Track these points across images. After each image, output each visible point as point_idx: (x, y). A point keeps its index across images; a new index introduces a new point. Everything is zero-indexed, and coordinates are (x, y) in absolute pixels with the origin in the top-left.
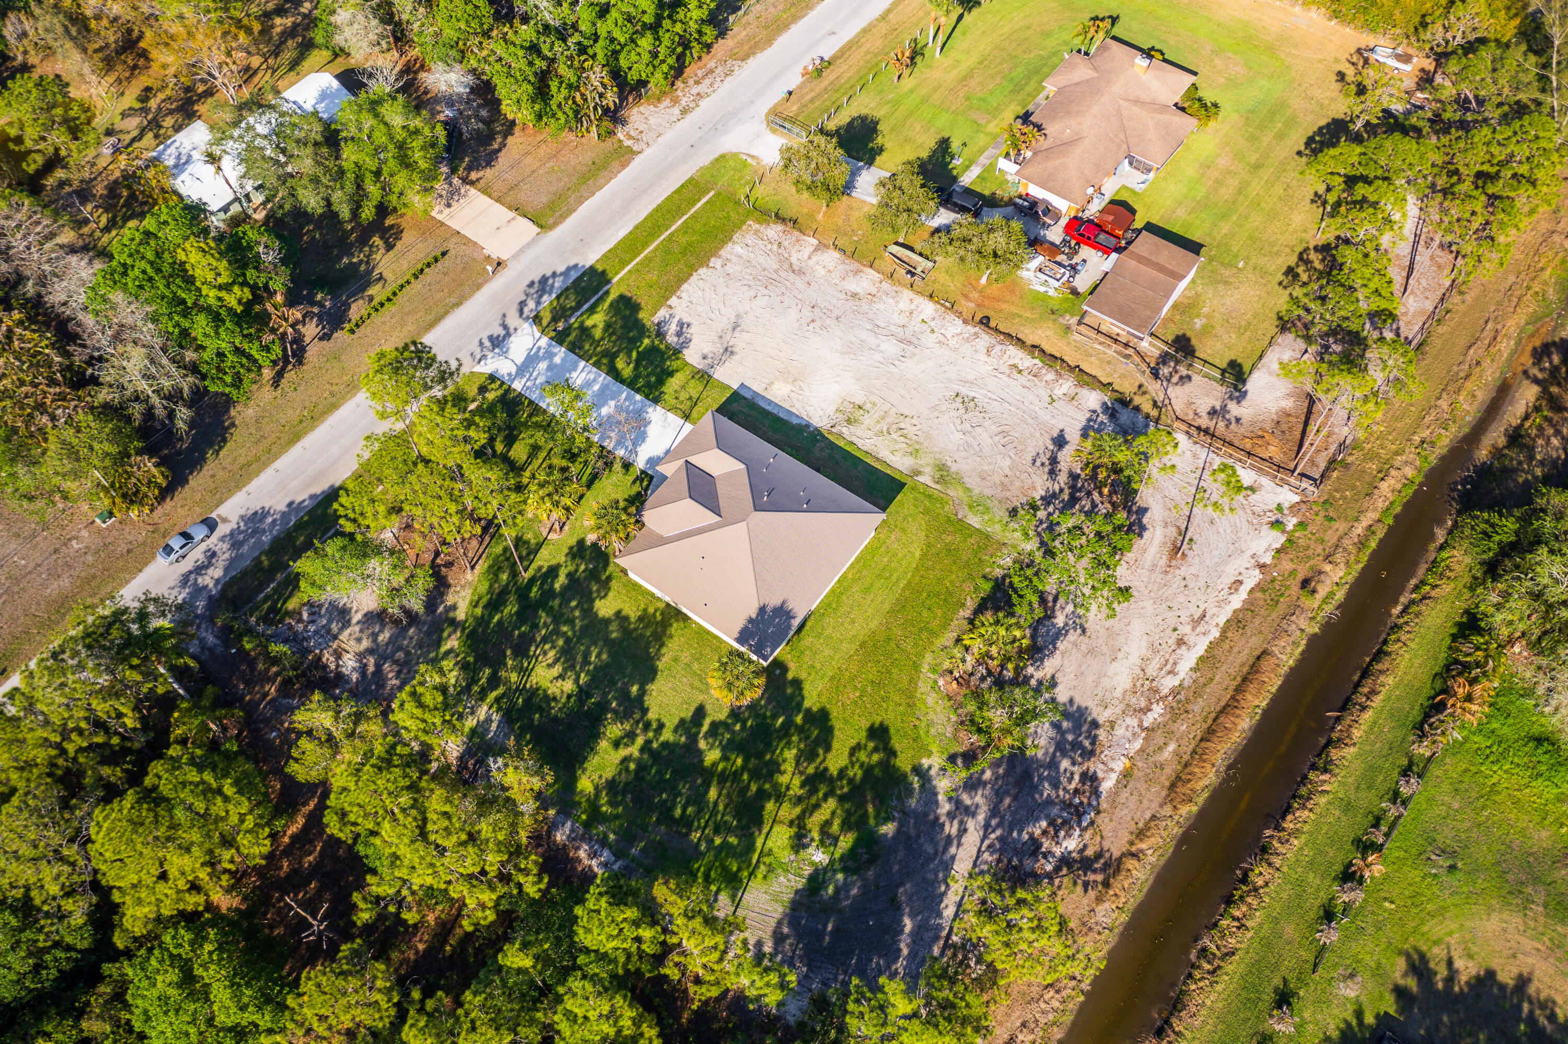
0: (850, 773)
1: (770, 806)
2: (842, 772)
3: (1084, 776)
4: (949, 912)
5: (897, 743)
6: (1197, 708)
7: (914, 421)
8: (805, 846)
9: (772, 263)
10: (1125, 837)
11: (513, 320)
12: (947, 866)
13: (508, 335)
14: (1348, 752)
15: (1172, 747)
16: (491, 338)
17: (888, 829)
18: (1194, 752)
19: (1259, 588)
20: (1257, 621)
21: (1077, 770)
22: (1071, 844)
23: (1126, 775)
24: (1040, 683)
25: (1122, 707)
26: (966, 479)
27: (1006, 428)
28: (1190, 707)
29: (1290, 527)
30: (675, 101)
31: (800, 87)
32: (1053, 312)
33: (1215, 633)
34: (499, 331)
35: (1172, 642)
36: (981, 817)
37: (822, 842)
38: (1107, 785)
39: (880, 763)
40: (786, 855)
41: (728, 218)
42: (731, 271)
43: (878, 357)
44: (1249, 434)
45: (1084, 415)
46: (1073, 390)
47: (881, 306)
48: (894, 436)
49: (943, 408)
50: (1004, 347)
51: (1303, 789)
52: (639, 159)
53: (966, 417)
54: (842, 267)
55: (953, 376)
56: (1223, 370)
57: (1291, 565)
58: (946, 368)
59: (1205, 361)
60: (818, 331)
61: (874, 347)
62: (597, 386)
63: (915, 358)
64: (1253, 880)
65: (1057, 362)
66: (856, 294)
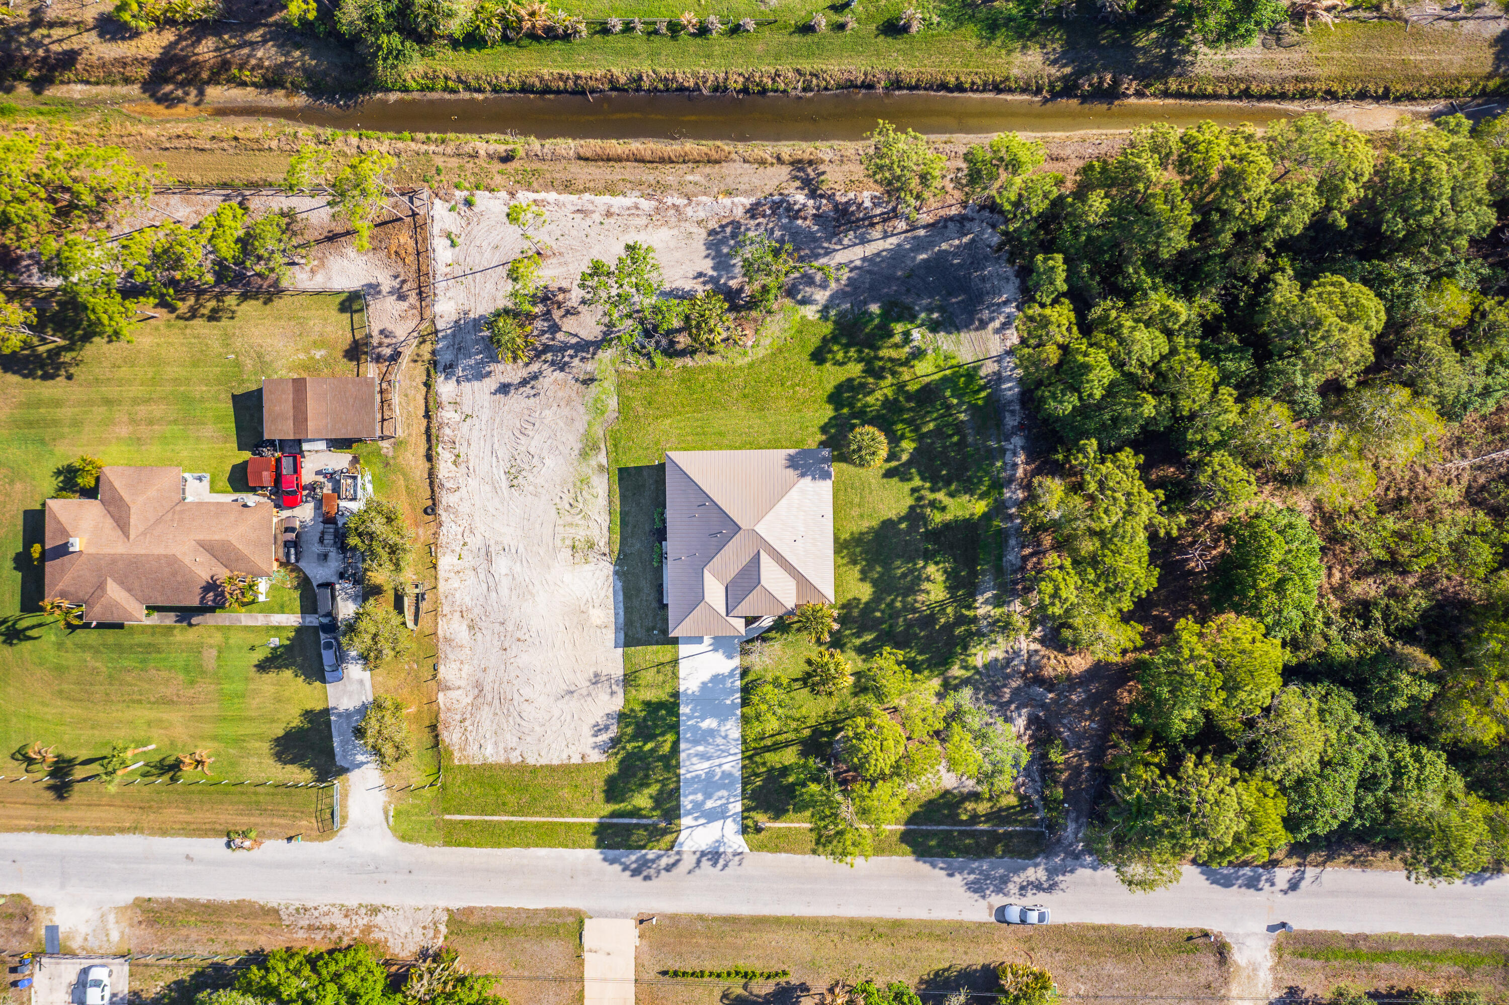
0: (856, 356)
1: (911, 387)
2: (859, 361)
3: (751, 217)
4: (894, 240)
5: (814, 342)
6: (651, 178)
7: (558, 500)
8: (919, 348)
9: (485, 713)
10: (770, 170)
11: (689, 860)
13: (703, 854)
14: (616, 71)
15: (690, 177)
16: (714, 865)
17: (874, 309)
18: (684, 162)
19: (529, 188)
20: (557, 176)
21: (750, 225)
22: (800, 198)
23: (729, 193)
24: (704, 283)
25: (683, 224)
26: (582, 431)
27: (517, 433)
28: (654, 183)
29: (465, 193)
30: (368, 929)
31: (276, 836)
32: (387, 464)
33: (587, 196)
34: (705, 863)
35: (612, 220)
36: (823, 260)
37: (909, 341)
38: (747, 200)
39: (837, 342)
40: (930, 356)
41: (465, 783)
42: (515, 739)
43: (517, 568)
44: (400, 263)
45: (466, 386)
46: (448, 407)
47: (467, 600)
48: (581, 506)
49: (531, 488)
50: (444, 481)
51: (661, 86)
52: (455, 905)
53: (527, 467)
54: (451, 656)
55: (496, 502)
56: (351, 313)
57: (497, 177)
58: (493, 511)
59: (353, 331)
60: (525, 630)
61: (510, 577)
62: (696, 749)
63: (500, 540)
64: (743, 84)
65: (430, 434)
66: (469, 627)
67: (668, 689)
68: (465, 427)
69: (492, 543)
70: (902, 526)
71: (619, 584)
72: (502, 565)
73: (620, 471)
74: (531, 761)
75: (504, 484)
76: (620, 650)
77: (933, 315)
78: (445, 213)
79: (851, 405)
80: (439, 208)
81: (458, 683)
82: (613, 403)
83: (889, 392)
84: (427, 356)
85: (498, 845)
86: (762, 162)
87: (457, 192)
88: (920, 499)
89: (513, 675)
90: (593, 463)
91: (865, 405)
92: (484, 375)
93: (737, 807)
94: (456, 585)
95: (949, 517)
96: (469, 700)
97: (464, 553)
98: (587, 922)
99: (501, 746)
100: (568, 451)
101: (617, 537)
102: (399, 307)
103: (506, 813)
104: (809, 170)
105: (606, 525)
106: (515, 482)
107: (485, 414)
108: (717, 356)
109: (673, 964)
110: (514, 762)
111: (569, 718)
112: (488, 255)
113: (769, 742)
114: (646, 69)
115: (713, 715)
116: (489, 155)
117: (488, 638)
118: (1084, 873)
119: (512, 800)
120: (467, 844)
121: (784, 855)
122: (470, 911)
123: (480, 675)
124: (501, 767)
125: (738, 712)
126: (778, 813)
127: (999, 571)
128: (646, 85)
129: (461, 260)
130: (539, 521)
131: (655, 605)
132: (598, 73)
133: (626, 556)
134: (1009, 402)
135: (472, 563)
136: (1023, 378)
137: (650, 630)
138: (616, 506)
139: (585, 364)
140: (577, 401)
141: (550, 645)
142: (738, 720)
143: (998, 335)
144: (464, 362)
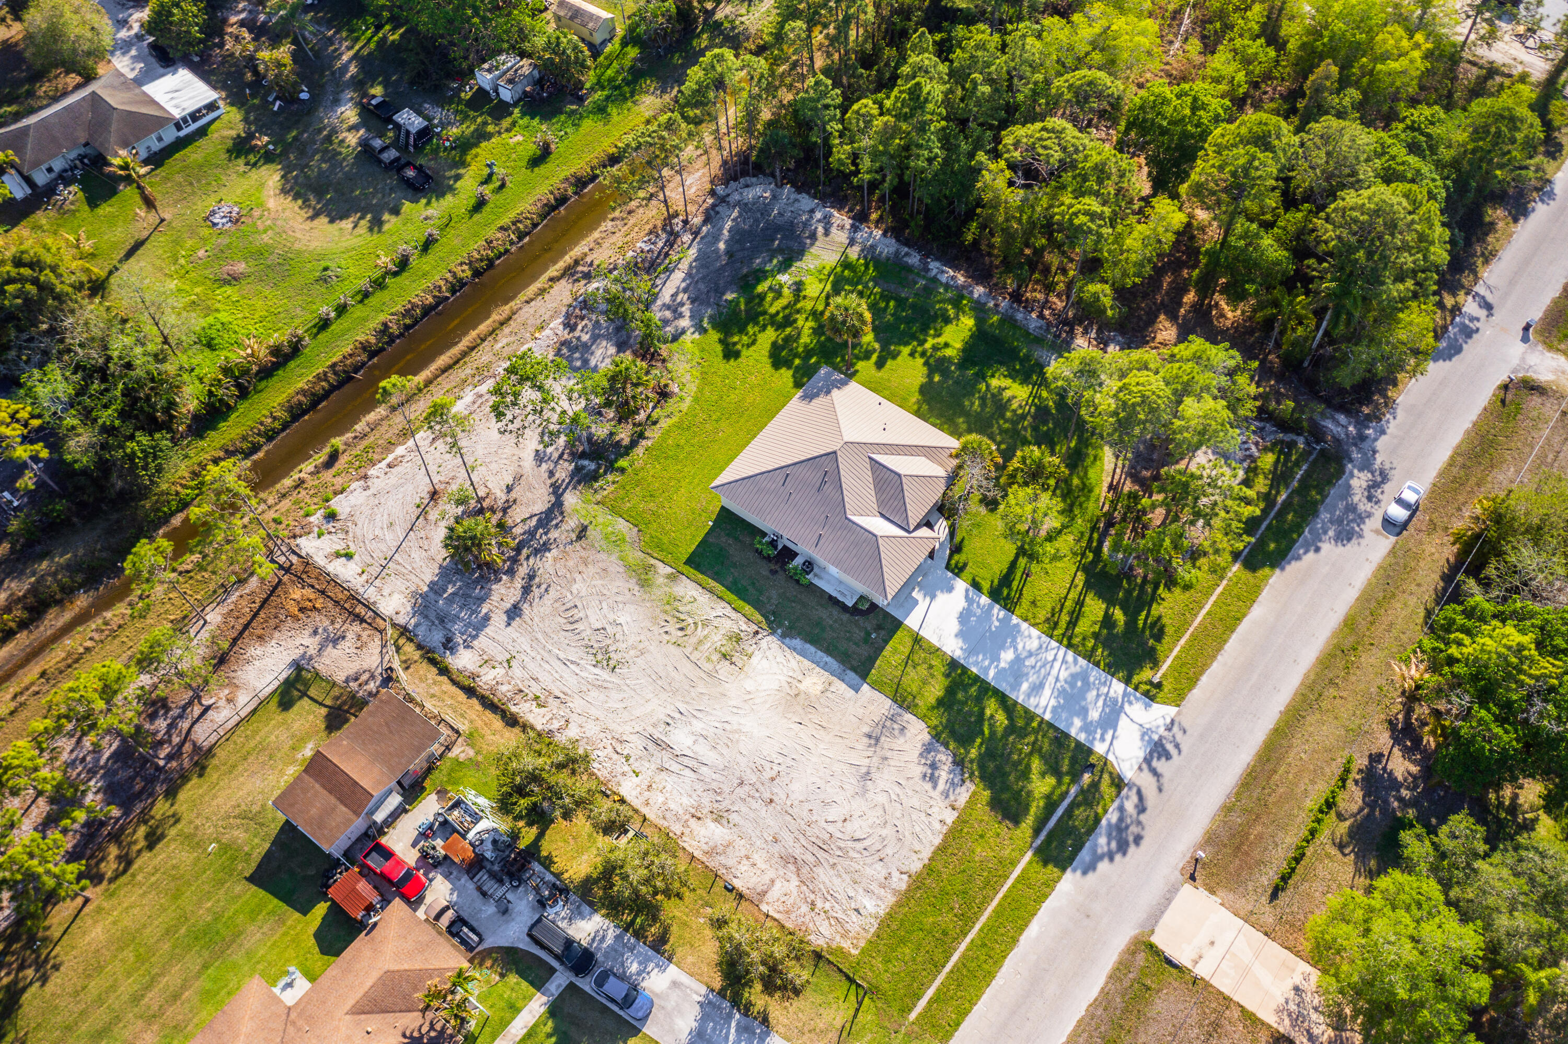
0: (757, 329)
1: (821, 307)
2: (764, 328)
3: (573, 328)
4: (692, 252)
5: (719, 348)
6: (469, 371)
8: (795, 283)
10: (554, 291)
11: (1146, 781)
12: (689, 275)
13: (1148, 761)
14: (361, 337)
16: (1168, 757)
18: (483, 340)
19: (373, 462)
20: (389, 435)
21: (577, 334)
22: (595, 286)
23: (540, 328)
26: (622, 570)
27: (569, 627)
28: (474, 372)
34: (1160, 765)
37: (781, 286)
38: (558, 322)
39: (732, 335)
40: (809, 280)
41: (887, 961)
42: (879, 866)
43: (698, 726)
44: (314, 614)
45: (482, 642)
46: (482, 671)
47: (686, 801)
48: (690, 621)
49: (632, 653)
50: (547, 728)
51: (408, 321)
53: (609, 642)
54: (731, 862)
55: (615, 695)
56: (304, 694)
57: (335, 481)
58: (620, 705)
59: (321, 704)
60: (767, 765)
61: (701, 740)
62: (1025, 686)
63: (654, 720)
64: (471, 268)
65: (489, 704)
66: (716, 820)
67: (940, 668)
68: (517, 671)
69: (651, 730)
70: (937, 378)
71: (797, 642)
72: (681, 739)
73: (689, 562)
74: (916, 866)
75: (605, 675)
76: (865, 687)
77: (775, 261)
78: (318, 543)
79: (796, 355)
80: (308, 545)
81: (766, 879)
82: (622, 525)
83: (811, 324)
84: (417, 655)
85: (989, 976)
86: (542, 291)
87: (312, 519)
88: (923, 354)
89: (805, 813)
90: (661, 580)
91: (806, 346)
92: (487, 618)
93: (1117, 687)
94: (661, 799)
95: (959, 345)
96: (795, 882)
97: (636, 766)
98: (1156, 940)
99: (874, 887)
100: (629, 595)
101: (748, 609)
102: (348, 645)
103: (957, 940)
104: (580, 268)
105: (728, 610)
106: (612, 663)
107: (524, 643)
108: (662, 421)
109: (1268, 877)
110: (903, 886)
111: (897, 789)
112: (389, 536)
113: (1065, 618)
114: (383, 317)
115: (1002, 647)
116: (311, 474)
117: (744, 809)
118: (1382, 444)
119: (947, 920)
120: (963, 1014)
121: (1204, 679)
124: (899, 904)
125: (1015, 620)
126: (1152, 658)
127: (1038, 341)
128: (394, 329)
129: (369, 560)
130: (671, 669)
131: (845, 617)
132: (348, 349)
133: (774, 613)
134: (897, 253)
135: (653, 767)
136: (885, 234)
137: (867, 639)
138: (719, 588)
139: (564, 527)
140: (591, 555)
141: (803, 751)
142: (1024, 625)
143: (834, 230)
144: (457, 627)
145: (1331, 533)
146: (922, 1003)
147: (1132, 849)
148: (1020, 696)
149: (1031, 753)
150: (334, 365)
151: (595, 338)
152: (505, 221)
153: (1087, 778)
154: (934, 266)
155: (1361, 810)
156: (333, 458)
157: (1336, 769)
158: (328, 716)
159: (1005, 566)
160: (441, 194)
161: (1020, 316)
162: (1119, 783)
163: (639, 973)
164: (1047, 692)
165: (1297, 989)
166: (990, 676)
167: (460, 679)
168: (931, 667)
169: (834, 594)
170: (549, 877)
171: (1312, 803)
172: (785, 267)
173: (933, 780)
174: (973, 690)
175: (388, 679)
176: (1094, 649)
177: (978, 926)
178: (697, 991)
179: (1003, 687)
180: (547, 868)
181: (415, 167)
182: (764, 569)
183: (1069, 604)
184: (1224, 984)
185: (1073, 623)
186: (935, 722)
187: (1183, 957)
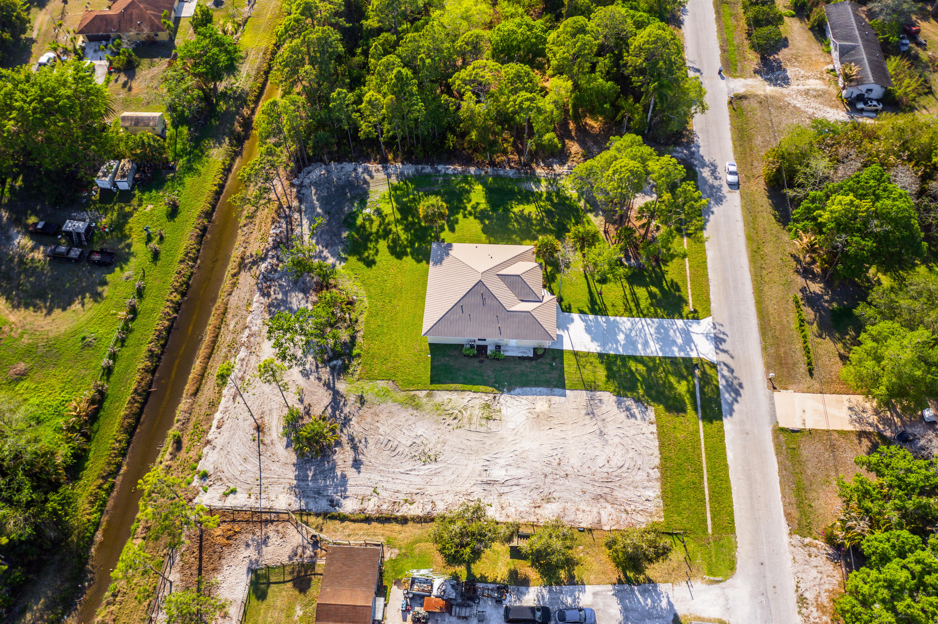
0: (373, 243)
1: (399, 216)
2: (377, 242)
3: (268, 295)
4: (305, 221)
5: (361, 264)
8: (375, 211)
9: (620, 494)
10: (241, 281)
11: (723, 357)
12: (313, 234)
13: (717, 348)
15: (231, 327)
16: (724, 341)
17: (345, 234)
18: (220, 329)
19: (206, 431)
20: (203, 411)
21: (273, 296)
22: (263, 266)
23: (249, 305)
25: (262, 334)
26: (399, 407)
27: (394, 454)
28: (228, 349)
32: (405, 555)
33: (224, 392)
34: (723, 346)
35: (247, 378)
37: (369, 216)
38: (257, 296)
39: (363, 254)
40: (382, 206)
41: (679, 514)
42: (640, 472)
43: (502, 462)
44: (237, 537)
45: (351, 490)
46: (365, 505)
47: (525, 502)
48: (456, 412)
49: (439, 446)
50: (425, 512)
51: (162, 342)
52: (785, 528)
53: (422, 448)
54: (572, 517)
55: (447, 473)
56: (269, 584)
57: (191, 454)
58: (454, 476)
59: (284, 582)
60: (551, 459)
61: (508, 467)
62: (640, 346)
63: (478, 473)
64: (178, 293)
65: (384, 520)
66: (548, 502)
67: (596, 362)
68: (384, 494)
69: (480, 479)
70: (487, 222)
71: (518, 390)
72: (498, 473)
73: (432, 382)
74: (657, 461)
75: (433, 466)
76: (568, 392)
77: (356, 205)
78: (208, 495)
79: (406, 247)
80: (203, 500)
81: (595, 513)
82: (382, 384)
83: (400, 227)
84: (320, 520)
85: (728, 490)
86: (234, 285)
87: (194, 484)
88: (470, 214)
89: (588, 471)
90: (425, 400)
91: (407, 240)
92: (344, 476)
93: (680, 323)
94: (513, 510)
95: (483, 201)
96: (609, 506)
97: (486, 501)
98: (781, 425)
99: (646, 484)
100: (413, 418)
101: (482, 388)
102: (274, 539)
103: (701, 482)
104: (247, 261)
105: (472, 395)
106: (433, 458)
107: (376, 477)
108: (359, 318)
109: (803, 368)
110: (659, 475)
111: (621, 431)
112: (249, 466)
113: (632, 304)
114: (145, 348)
115: (616, 334)
116: (171, 459)
117: (557, 488)
118: (702, 151)
119: (691, 477)
120: (731, 514)
121: (712, 297)
122: (788, 515)
123: (587, 496)
124: (663, 484)
125: (612, 318)
126: (682, 301)
127: (519, 180)
128: (157, 351)
129: (248, 487)
130: (466, 442)
131: (534, 363)
132: (137, 377)
133: (496, 382)
134: (417, 170)
135: (495, 496)
136: (403, 163)
137: (552, 368)
138: (459, 386)
139: (349, 403)
140: (375, 409)
141: (562, 441)
142: (618, 318)
143: (374, 174)
144: (330, 491)
145: (712, 202)
146: (709, 522)
147: (741, 391)
148: (641, 352)
149: (666, 376)
150: (136, 390)
151: (285, 293)
152: (180, 256)
153: (697, 372)
154: (440, 167)
155: (816, 316)
156: (178, 443)
157: (792, 305)
158: (295, 586)
159: (587, 295)
160: (126, 261)
161: (501, 172)
162: (713, 366)
163: (574, 601)
164: (651, 343)
165: (850, 408)
166: (621, 351)
167: (356, 517)
168: (591, 363)
169: (520, 355)
170: (491, 586)
171: (795, 325)
172: (363, 204)
173: (633, 416)
174: (619, 362)
175: (316, 543)
176: (656, 312)
177: (705, 471)
178: (608, 590)
179: (630, 352)
180: (486, 582)
181: (97, 252)
182: (475, 363)
183: (629, 297)
184: (822, 426)
185: (637, 305)
186: (612, 389)
187: (797, 425)
